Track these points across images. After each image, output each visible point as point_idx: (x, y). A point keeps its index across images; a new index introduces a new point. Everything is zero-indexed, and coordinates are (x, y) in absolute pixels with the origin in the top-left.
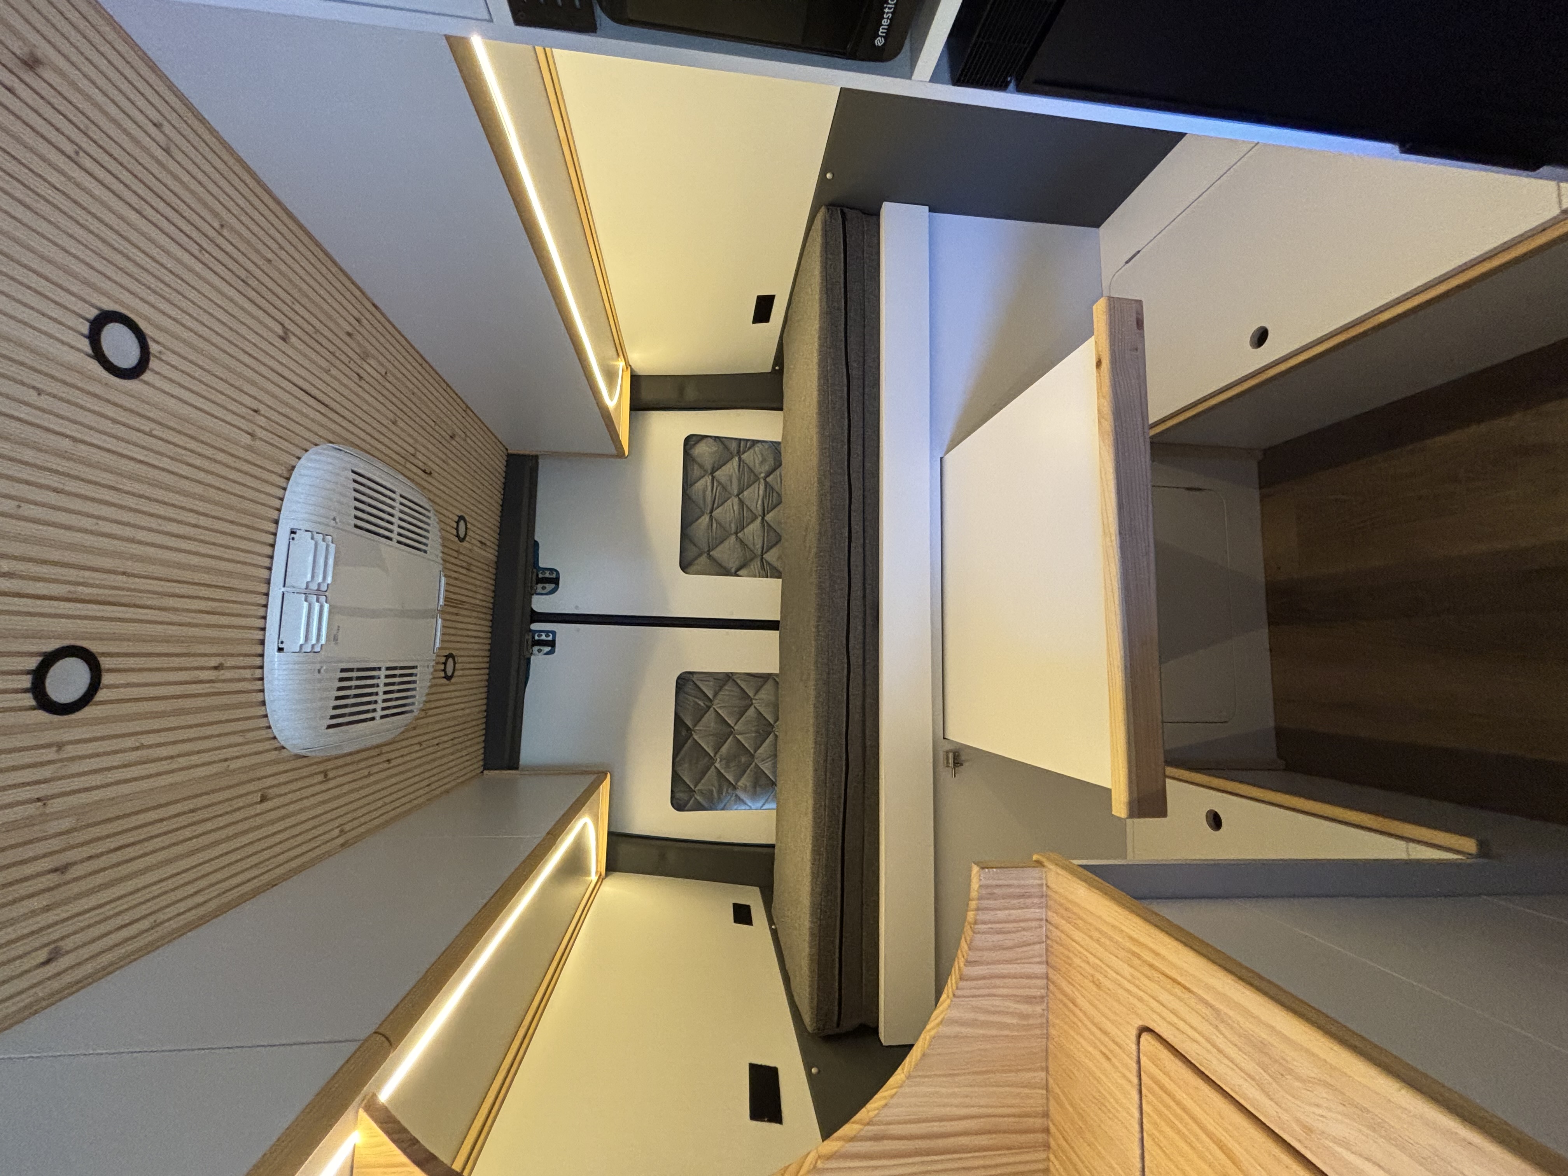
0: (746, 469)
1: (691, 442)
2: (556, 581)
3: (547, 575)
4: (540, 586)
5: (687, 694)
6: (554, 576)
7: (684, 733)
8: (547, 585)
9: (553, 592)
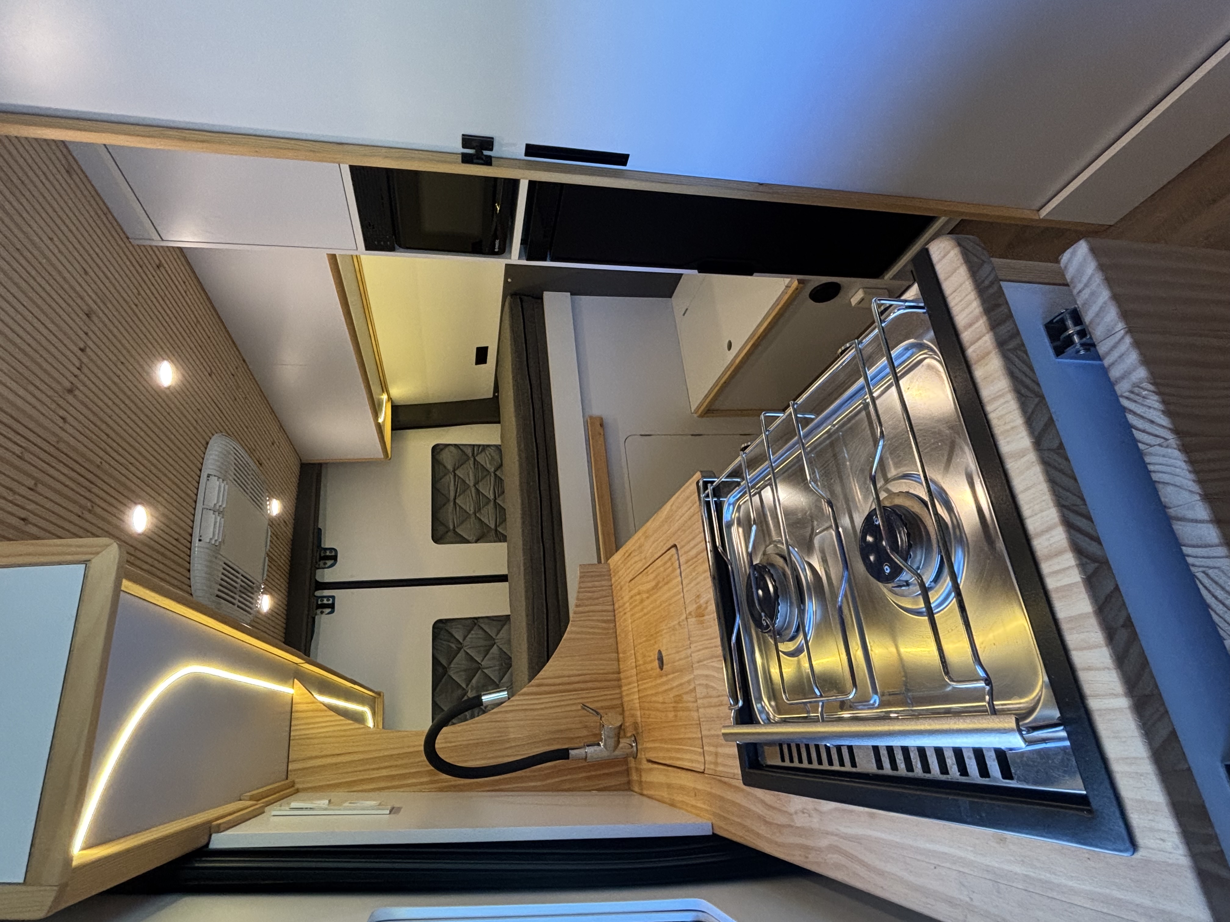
0: (479, 466)
1: (436, 450)
2: (335, 558)
3: (328, 553)
4: (321, 563)
5: (441, 639)
6: (333, 554)
7: (440, 670)
8: (327, 562)
9: (332, 566)
